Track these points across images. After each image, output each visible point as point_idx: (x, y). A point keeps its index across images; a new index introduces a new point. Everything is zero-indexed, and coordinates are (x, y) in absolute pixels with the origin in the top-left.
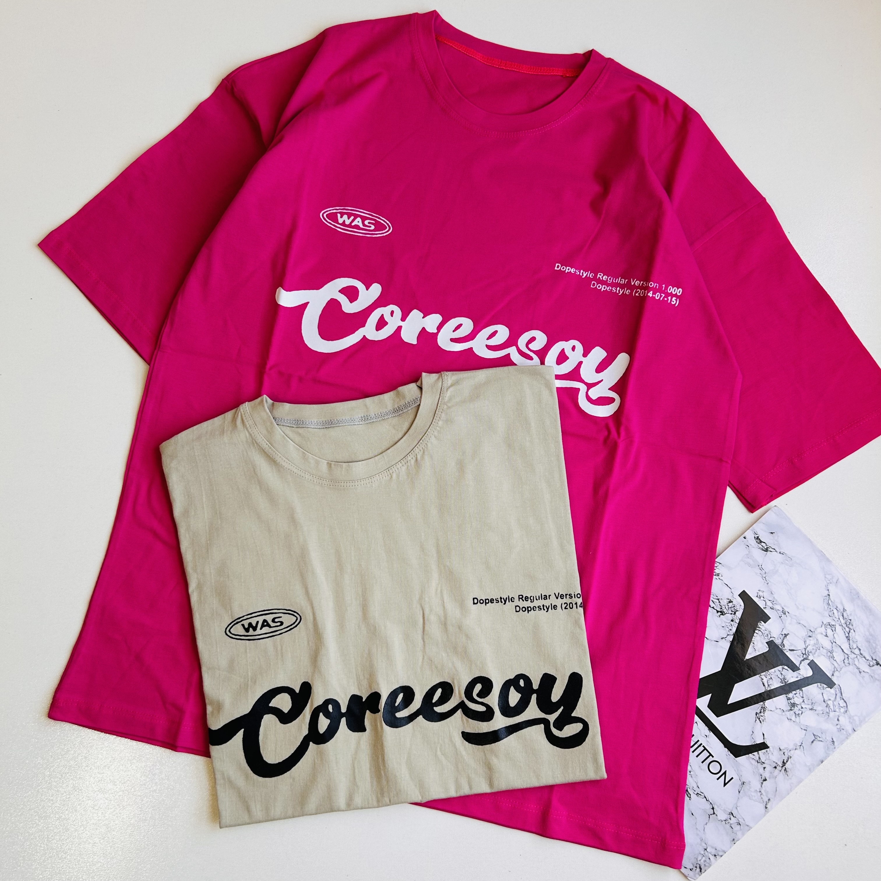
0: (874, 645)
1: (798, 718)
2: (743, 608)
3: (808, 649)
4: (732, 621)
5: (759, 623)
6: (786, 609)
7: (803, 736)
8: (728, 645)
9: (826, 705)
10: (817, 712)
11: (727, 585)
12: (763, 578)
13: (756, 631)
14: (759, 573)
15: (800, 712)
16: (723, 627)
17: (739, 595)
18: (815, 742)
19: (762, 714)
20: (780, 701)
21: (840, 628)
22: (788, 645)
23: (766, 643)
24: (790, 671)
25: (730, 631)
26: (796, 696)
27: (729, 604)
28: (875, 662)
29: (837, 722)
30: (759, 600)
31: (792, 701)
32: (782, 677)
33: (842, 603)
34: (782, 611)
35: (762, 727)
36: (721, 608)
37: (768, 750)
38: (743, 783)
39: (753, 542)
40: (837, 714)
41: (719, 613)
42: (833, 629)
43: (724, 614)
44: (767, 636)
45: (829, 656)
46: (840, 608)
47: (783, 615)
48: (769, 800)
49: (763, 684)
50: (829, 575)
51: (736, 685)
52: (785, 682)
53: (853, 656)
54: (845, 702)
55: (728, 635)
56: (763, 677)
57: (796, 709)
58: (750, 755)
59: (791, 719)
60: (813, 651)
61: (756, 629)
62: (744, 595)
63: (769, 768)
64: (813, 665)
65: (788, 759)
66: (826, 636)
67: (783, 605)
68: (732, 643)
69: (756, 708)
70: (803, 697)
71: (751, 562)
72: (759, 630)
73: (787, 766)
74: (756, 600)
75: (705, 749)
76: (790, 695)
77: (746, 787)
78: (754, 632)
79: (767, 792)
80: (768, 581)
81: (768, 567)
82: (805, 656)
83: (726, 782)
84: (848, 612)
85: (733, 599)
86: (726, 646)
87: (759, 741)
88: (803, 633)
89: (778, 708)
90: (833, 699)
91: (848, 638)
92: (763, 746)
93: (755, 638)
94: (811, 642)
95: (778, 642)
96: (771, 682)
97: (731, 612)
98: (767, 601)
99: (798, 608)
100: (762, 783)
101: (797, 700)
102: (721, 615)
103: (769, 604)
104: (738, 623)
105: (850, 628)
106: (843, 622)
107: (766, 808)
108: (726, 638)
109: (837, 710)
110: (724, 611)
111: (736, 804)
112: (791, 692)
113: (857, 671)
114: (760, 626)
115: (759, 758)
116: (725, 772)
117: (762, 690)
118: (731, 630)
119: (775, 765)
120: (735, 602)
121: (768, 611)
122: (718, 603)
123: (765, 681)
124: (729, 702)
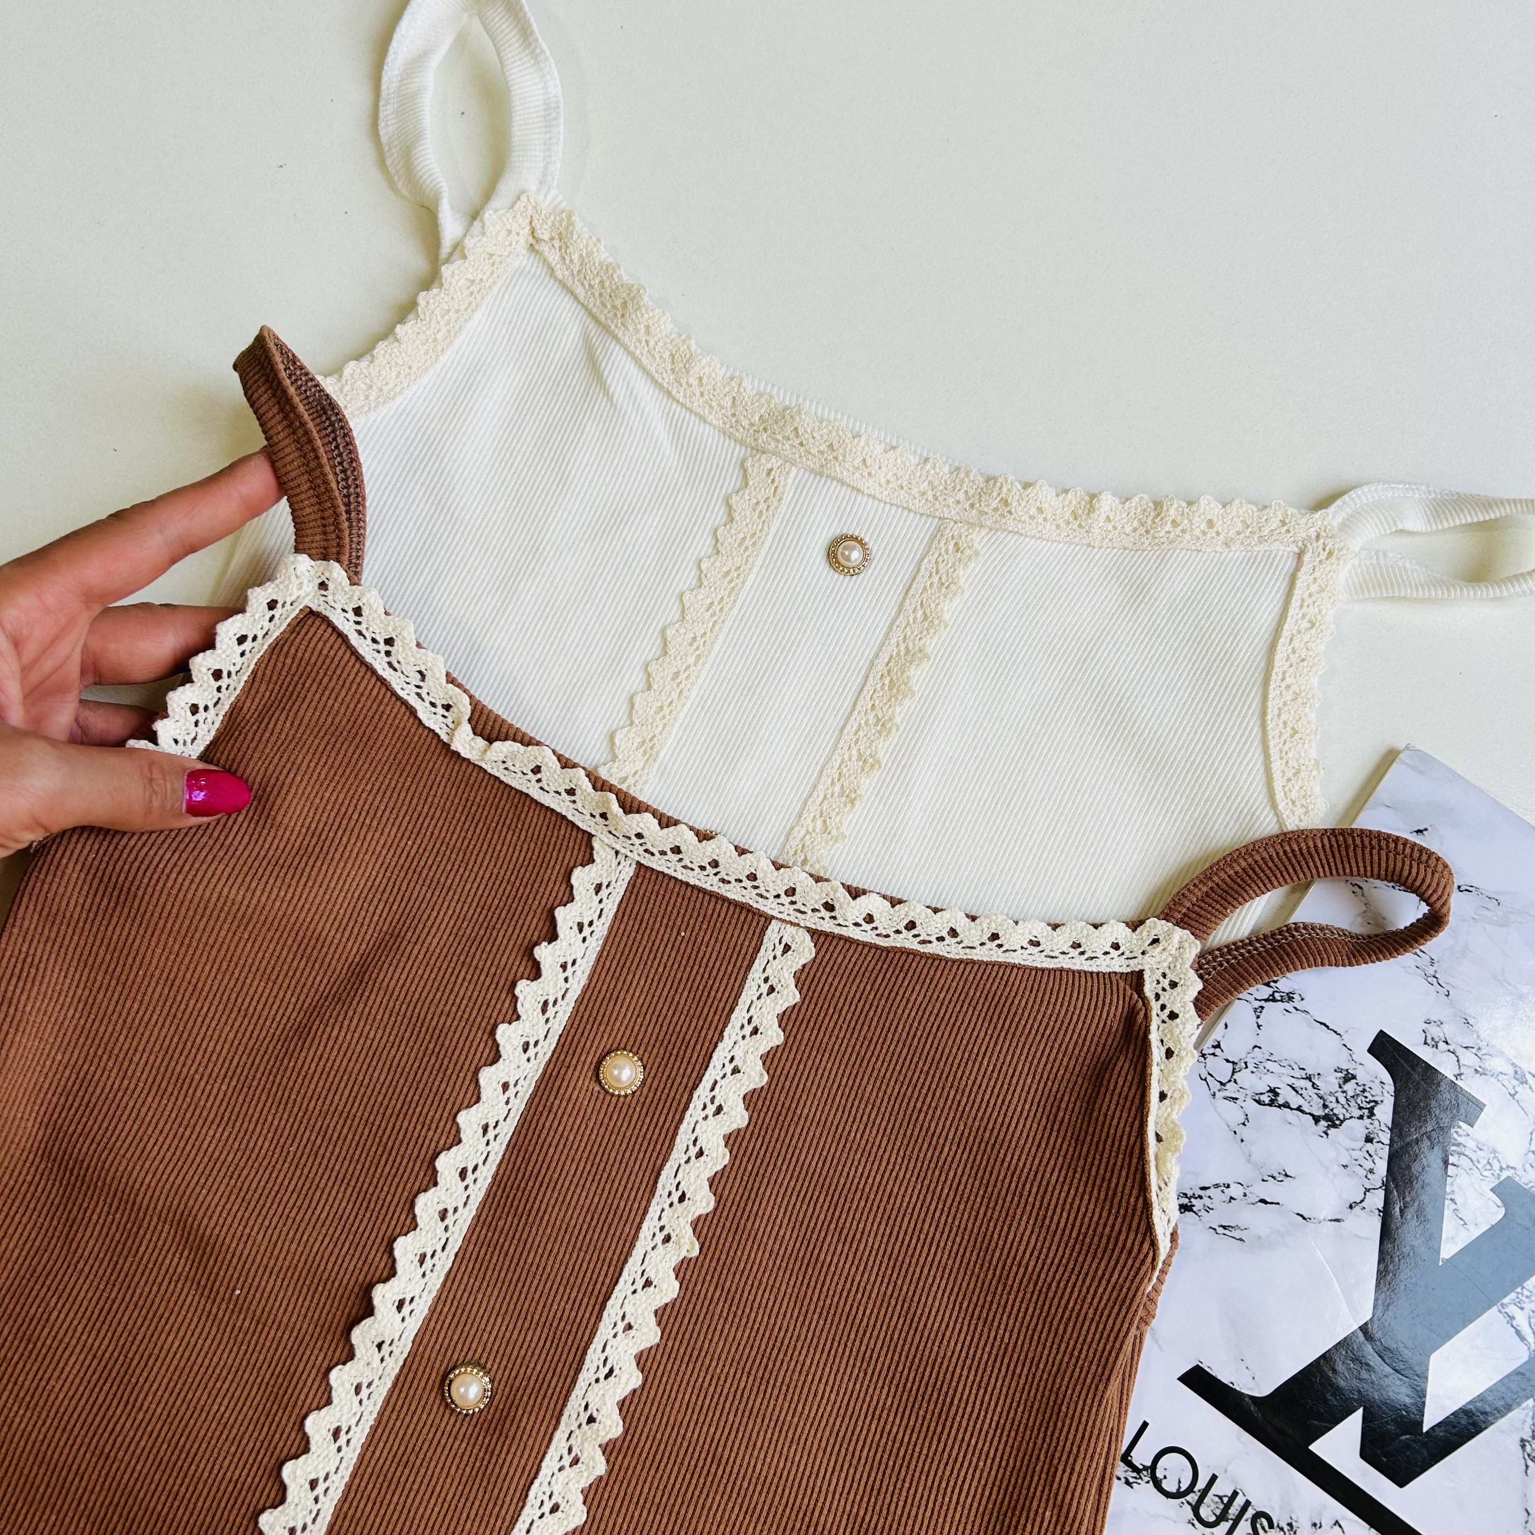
2: (1393, 1089)
4: (1369, 1140)
5: (1452, 1131)
6: (1525, 1066)
8: (1375, 1224)
11: (1324, 1025)
12: (1430, 979)
13: (1451, 1159)
14: (1413, 964)
16: (1345, 1166)
17: (1370, 1051)
23: (1491, 1190)
25: (1369, 1176)
27: (1346, 1087)
30: (1435, 1053)
34: (1512, 1074)
36: (1325, 1106)
41: (1323, 1123)
43: (1337, 1122)
44: (1488, 1167)
47: (1520, 1088)
49: (1517, 1330)
51: (1436, 1358)
55: (1368, 1190)
56: (1511, 1311)
61: (1450, 1153)
62: (1384, 1048)
67: (1510, 1053)
68: (1386, 1214)
69: (1513, 1424)
72: (1460, 1154)
74: (1424, 1053)
78: (1446, 1163)
80: (1447, 987)
85: (1353, 1065)
86: (1369, 1229)
93: (1452, 1184)
95: (1527, 1178)
97: (1357, 1113)
98: (1461, 1052)
102: (1328, 1127)
103: (1468, 1058)
104: (1388, 1142)
108: (1362, 1201)
110: (1335, 1111)
114: (1460, 1140)
118: (1371, 1171)
120: (1362, 1077)
121: (1470, 1085)
122: (1312, 1091)
123: (1521, 1321)
124: (1427, 1425)
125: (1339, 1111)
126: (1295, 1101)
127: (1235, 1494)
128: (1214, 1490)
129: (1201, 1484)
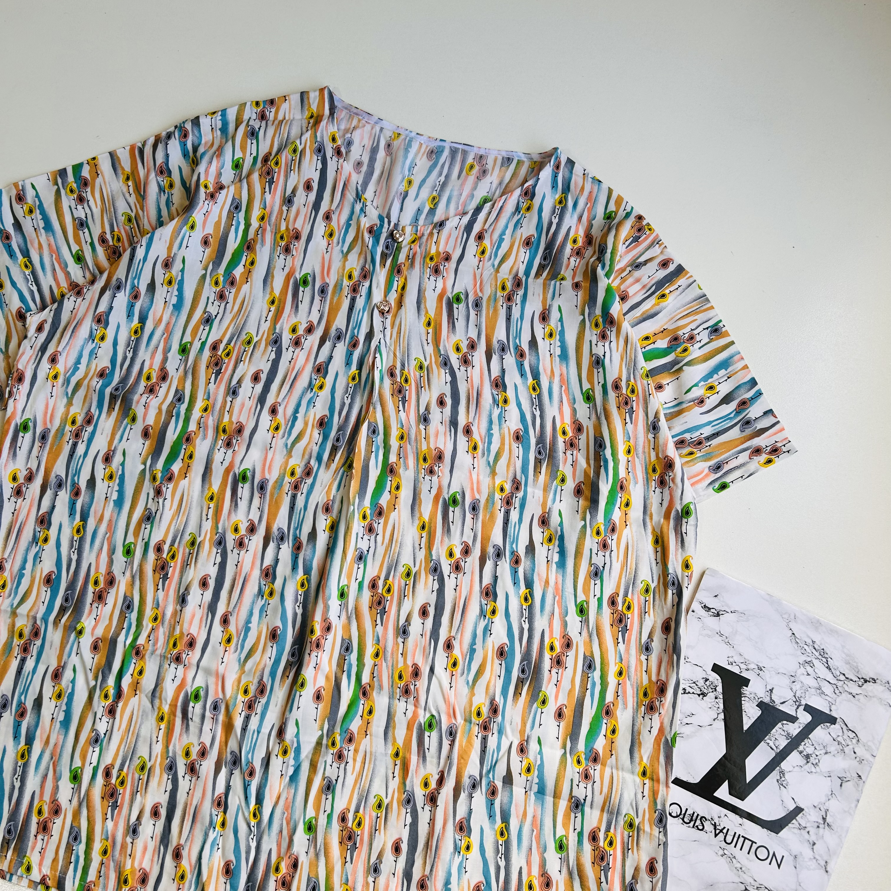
0: (855, 664)
1: (817, 767)
2: (720, 680)
3: (797, 695)
4: (716, 698)
5: (741, 690)
6: (761, 665)
7: (830, 784)
8: (723, 723)
9: (837, 743)
10: (832, 754)
11: (696, 665)
12: (727, 643)
13: (743, 699)
14: (720, 640)
15: (817, 761)
16: (710, 708)
18: (843, 785)
19: (783, 779)
20: (794, 758)
21: (817, 661)
22: (777, 698)
23: (757, 706)
24: (790, 724)
26: (806, 747)
27: (706, 683)
28: (862, 680)
29: (854, 755)
30: (732, 667)
31: (805, 753)
32: (785, 734)
33: (808, 637)
34: (757, 668)
35: (788, 792)
36: (701, 690)
37: (804, 812)
38: (795, 857)
39: (703, 612)
40: (851, 747)
41: (701, 696)
42: (812, 665)
43: (706, 695)
44: (754, 699)
45: (819, 694)
46: (809, 642)
47: (760, 672)
48: (826, 862)
49: (771, 748)
50: (785, 614)
51: (747, 761)
52: (791, 737)
53: (840, 684)
54: (853, 732)
55: (718, 714)
56: (768, 741)
57: (812, 759)
58: (790, 825)
59: (812, 772)
60: (803, 695)
61: (742, 697)
62: (716, 668)
63: (813, 831)
64: (808, 709)
65: (826, 813)
66: (808, 675)
67: (756, 662)
68: (725, 720)
69: (774, 775)
70: (813, 745)
71: (710, 633)
72: (745, 697)
73: (828, 820)
74: (729, 667)
75: (745, 838)
76: (801, 748)
77: (799, 859)
78: (741, 700)
79: (821, 856)
80: (733, 645)
81: (726, 631)
82: (797, 702)
83: (779, 863)
84: (817, 642)
85: (707, 676)
86: (721, 725)
87: (792, 807)
88: (786, 681)
89: (795, 765)
90: (840, 734)
91: (829, 668)
92: (798, 810)
93: (744, 707)
94: (797, 687)
95: (767, 700)
96: (777, 743)
97: (711, 690)
98: (741, 665)
99: (770, 658)
100: (813, 849)
101: (809, 750)
102: (703, 697)
103: (743, 666)
104: (722, 698)
105: (826, 658)
106: (817, 654)
107: (827, 872)
108: (717, 718)
109: (850, 743)
111: (798, 881)
112: (799, 745)
113: (851, 696)
114: (744, 692)
115: (800, 825)
116: (774, 853)
117: (773, 754)
118: (718, 708)
119: (817, 824)
120: (711, 679)
121: (745, 674)
122: (696, 687)
123: (771, 744)
124: (748, 781)
125: (705, 691)
126: (691, 691)
127: (694, 813)
128: (688, 813)
129: (683, 812)
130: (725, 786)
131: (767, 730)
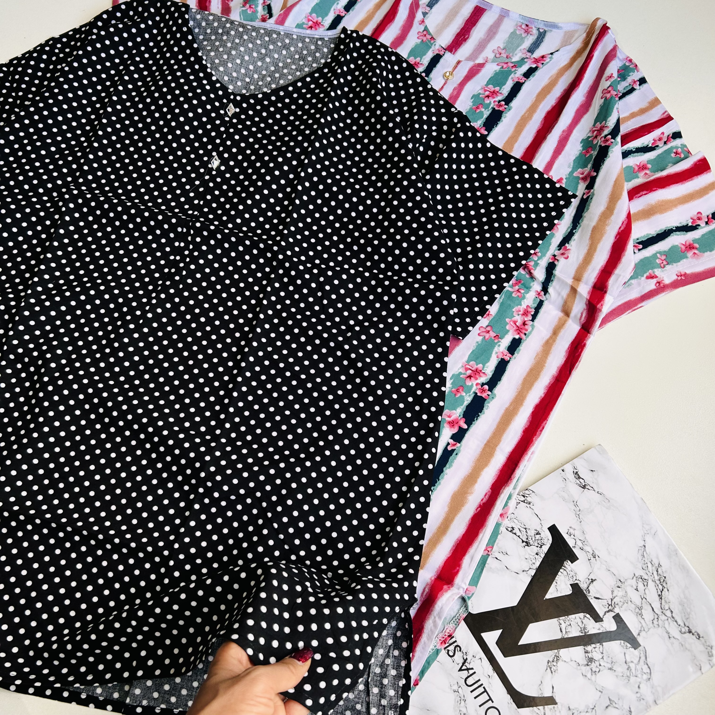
1: (594, 675)
3: (615, 600)
4: (537, 554)
5: (565, 562)
6: (597, 553)
7: (597, 699)
8: (529, 579)
9: (627, 667)
11: (537, 515)
12: (577, 515)
13: (561, 570)
14: (573, 509)
15: (597, 670)
16: (526, 559)
17: (548, 529)
18: (609, 708)
19: (555, 664)
20: (577, 652)
21: (653, 584)
22: (594, 591)
24: (592, 621)
25: (533, 565)
26: (595, 651)
27: (536, 536)
28: (687, 629)
29: (637, 690)
30: (569, 537)
31: (590, 655)
32: (582, 626)
33: (658, 558)
34: (592, 553)
35: (552, 678)
36: (527, 539)
37: (555, 706)
39: (571, 477)
40: (639, 680)
41: (525, 544)
42: (645, 584)
43: (529, 545)
44: (572, 578)
45: (637, 613)
46: (656, 562)
47: (592, 559)
49: (561, 629)
50: (648, 524)
51: (531, 626)
52: (585, 632)
54: (649, 668)
55: (530, 568)
56: (562, 622)
58: (535, 708)
59: (585, 676)
60: (620, 604)
61: (561, 568)
62: (553, 529)
64: (618, 618)
66: (637, 590)
67: (594, 547)
69: (549, 655)
70: (601, 653)
71: (566, 497)
72: (565, 570)
74: (566, 536)
75: (485, 691)
76: (589, 648)
80: (581, 520)
81: (583, 505)
82: (611, 607)
84: (664, 568)
85: (541, 531)
86: (527, 580)
88: (612, 582)
89: (574, 659)
90: (635, 662)
91: (660, 596)
92: (551, 701)
93: (558, 578)
94: (619, 593)
95: (583, 586)
96: (569, 629)
97: (537, 545)
98: (577, 540)
99: (609, 553)
101: (596, 655)
103: (579, 543)
105: (663, 586)
106: (657, 578)
108: (527, 571)
109: (639, 675)
114: (566, 566)
117: (558, 636)
118: (534, 563)
120: (542, 535)
121: (576, 551)
122: (525, 533)
123: (563, 626)
124: (520, 643)
125: (531, 542)
126: (518, 534)
130: (497, 633)
131: (567, 613)
